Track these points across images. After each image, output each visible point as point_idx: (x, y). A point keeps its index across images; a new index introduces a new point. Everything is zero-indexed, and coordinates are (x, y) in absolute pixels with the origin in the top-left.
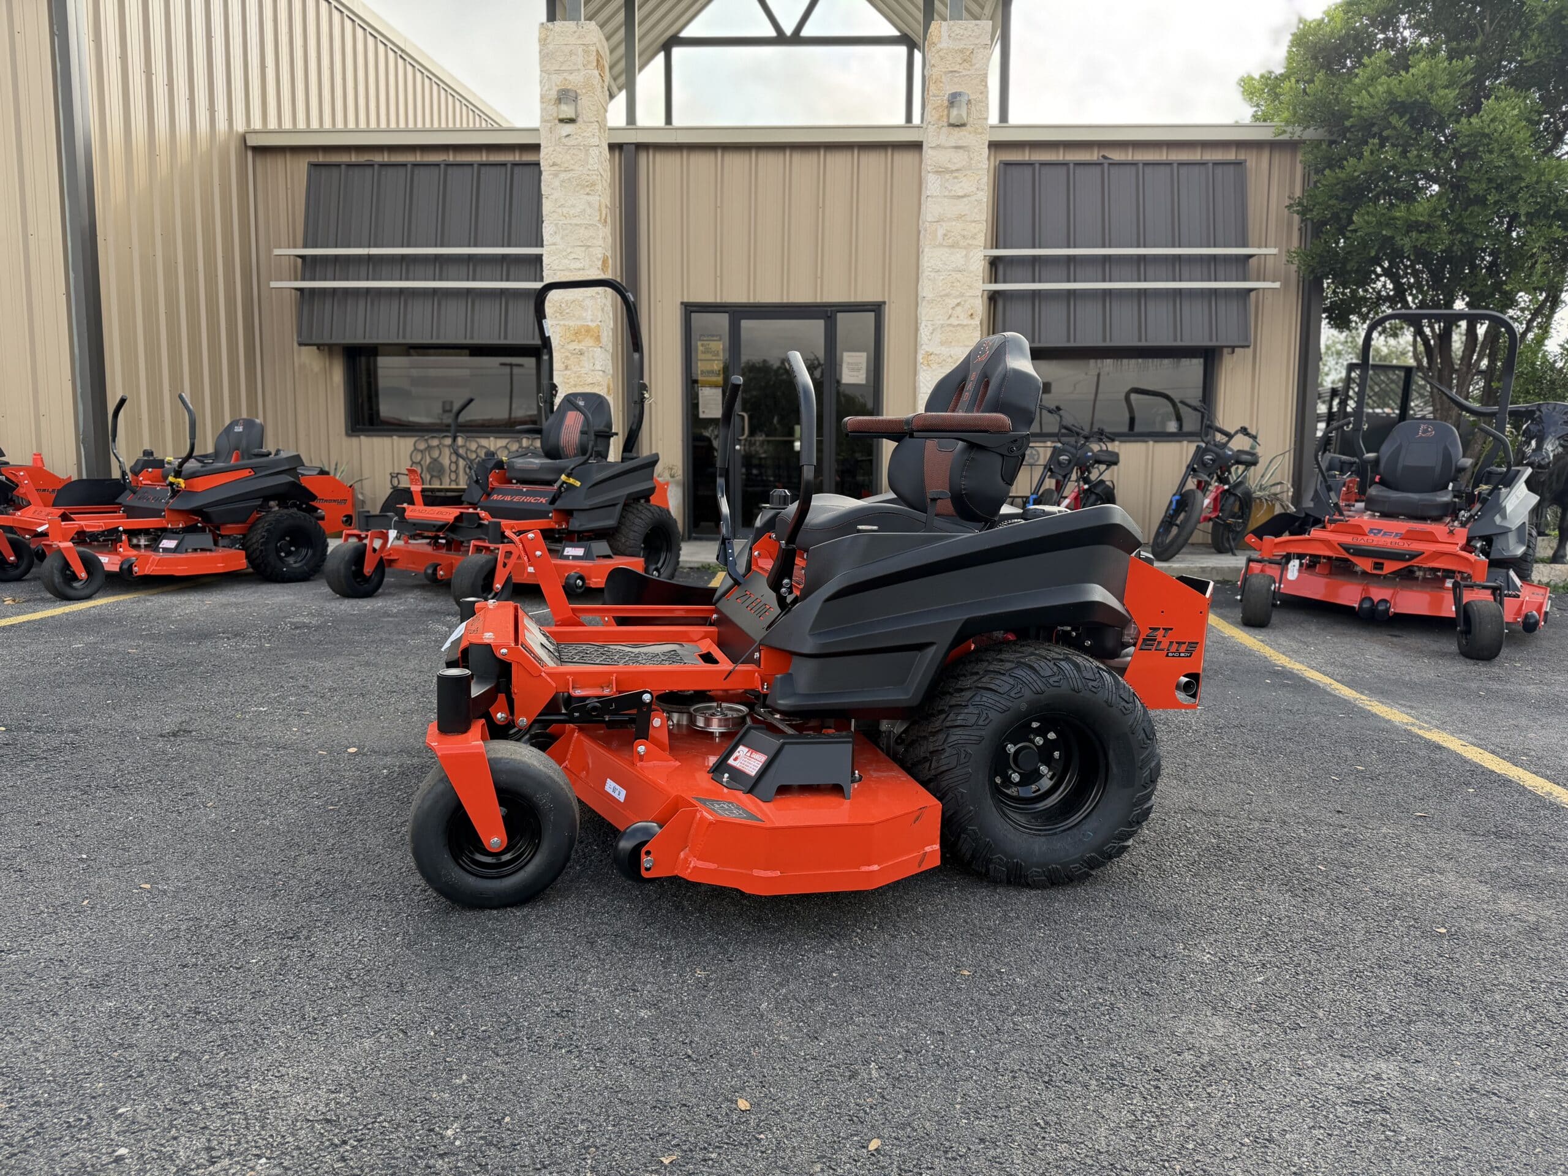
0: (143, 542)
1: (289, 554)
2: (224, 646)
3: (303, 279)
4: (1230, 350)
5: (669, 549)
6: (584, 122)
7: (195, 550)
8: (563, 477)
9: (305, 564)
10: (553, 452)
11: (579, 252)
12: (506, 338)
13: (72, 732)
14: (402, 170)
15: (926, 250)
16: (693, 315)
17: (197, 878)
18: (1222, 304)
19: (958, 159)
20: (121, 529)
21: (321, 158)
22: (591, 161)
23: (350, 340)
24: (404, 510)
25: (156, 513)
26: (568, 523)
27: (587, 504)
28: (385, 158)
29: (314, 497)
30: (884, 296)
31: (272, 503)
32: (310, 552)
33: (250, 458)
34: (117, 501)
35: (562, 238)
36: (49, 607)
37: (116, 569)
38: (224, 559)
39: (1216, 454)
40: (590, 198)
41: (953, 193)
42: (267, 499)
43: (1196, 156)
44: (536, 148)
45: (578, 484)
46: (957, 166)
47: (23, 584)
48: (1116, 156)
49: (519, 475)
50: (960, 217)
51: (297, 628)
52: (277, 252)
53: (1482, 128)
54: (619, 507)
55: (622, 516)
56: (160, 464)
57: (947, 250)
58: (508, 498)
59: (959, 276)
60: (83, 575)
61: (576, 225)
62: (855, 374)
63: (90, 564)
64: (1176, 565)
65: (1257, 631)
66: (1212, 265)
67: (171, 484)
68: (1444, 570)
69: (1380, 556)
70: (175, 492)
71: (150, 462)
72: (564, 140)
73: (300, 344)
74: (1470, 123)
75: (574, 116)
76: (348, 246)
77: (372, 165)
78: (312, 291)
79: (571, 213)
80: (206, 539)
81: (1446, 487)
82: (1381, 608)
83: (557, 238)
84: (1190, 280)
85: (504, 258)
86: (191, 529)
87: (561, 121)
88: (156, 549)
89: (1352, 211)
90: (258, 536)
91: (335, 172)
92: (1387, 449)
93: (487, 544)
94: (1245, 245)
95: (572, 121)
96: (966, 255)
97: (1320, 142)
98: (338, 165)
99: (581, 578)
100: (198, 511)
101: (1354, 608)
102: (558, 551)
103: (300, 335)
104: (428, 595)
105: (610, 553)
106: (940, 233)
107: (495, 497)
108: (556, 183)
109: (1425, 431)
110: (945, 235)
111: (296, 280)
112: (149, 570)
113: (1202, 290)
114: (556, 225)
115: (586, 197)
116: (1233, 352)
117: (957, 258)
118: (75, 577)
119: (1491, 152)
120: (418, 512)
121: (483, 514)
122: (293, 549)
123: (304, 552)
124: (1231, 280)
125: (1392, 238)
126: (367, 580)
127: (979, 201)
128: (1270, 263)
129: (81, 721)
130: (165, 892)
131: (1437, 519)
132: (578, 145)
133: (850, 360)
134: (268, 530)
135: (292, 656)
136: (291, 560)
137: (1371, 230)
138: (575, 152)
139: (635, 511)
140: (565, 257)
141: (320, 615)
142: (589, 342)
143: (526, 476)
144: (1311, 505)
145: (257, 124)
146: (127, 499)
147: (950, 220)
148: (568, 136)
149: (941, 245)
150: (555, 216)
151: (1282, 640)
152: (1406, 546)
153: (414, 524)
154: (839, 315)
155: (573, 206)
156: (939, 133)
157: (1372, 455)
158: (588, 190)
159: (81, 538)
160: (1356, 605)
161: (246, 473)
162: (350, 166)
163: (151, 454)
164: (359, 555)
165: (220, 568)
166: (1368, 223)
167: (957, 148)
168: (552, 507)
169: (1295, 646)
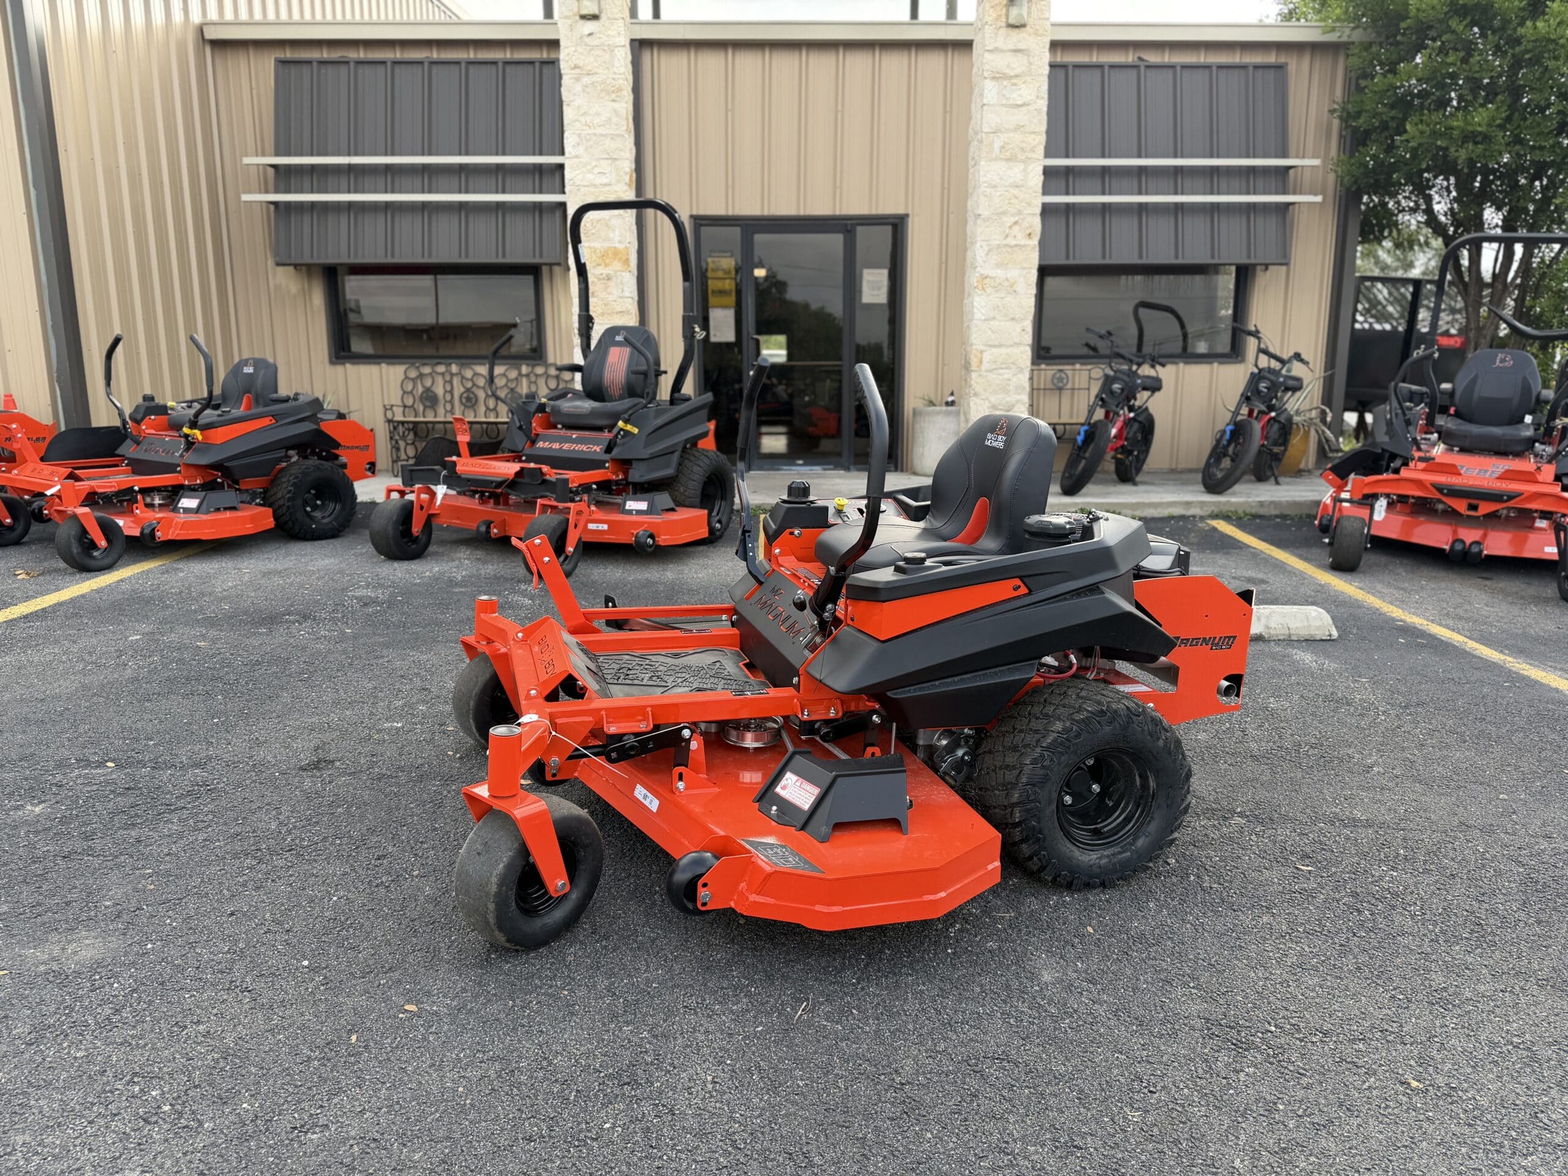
0: (157, 501)
1: (315, 508)
2: (302, 633)
3: (277, 191)
4: (1263, 267)
5: (723, 497)
6: (609, 19)
7: (218, 510)
8: (621, 424)
9: (335, 519)
10: (595, 391)
11: (605, 166)
12: (504, 256)
13: (197, 765)
14: (380, 69)
15: (983, 163)
16: (703, 229)
17: (464, 990)
18: (1260, 221)
19: (1017, 64)
20: (136, 488)
21: (289, 54)
22: (617, 64)
23: (331, 260)
24: (454, 463)
25: (170, 468)
26: (626, 473)
27: (646, 453)
28: (362, 54)
29: (337, 445)
30: (907, 207)
31: (291, 452)
32: (338, 507)
33: (265, 406)
34: (119, 451)
35: (586, 150)
36: (71, 583)
37: (136, 533)
38: (252, 519)
39: (1271, 381)
40: (616, 105)
41: (1011, 102)
42: (288, 448)
43: (1236, 58)
44: (554, 44)
45: (636, 431)
46: (1017, 71)
47: (24, 549)
48: (1153, 58)
49: (566, 421)
50: (1018, 128)
51: (366, 604)
52: (247, 160)
53: (1548, 33)
54: (675, 457)
55: (680, 464)
56: (163, 410)
57: (1004, 163)
58: (556, 446)
59: (1016, 192)
60: (103, 543)
61: (602, 135)
62: (875, 292)
63: (109, 529)
64: (1234, 500)
65: (1348, 576)
66: (1249, 177)
67: (186, 436)
68: (1542, 512)
69: (1476, 496)
70: (190, 444)
71: (151, 407)
72: (587, 40)
73: (278, 264)
74: (1536, 28)
75: (596, 12)
76: (325, 154)
77: (347, 63)
78: (288, 205)
79: (595, 122)
80: (228, 497)
81: (1522, 420)
82: (1475, 549)
83: (581, 150)
84: (1228, 193)
85: (499, 167)
86: (210, 486)
87: (583, 17)
88: (175, 510)
89: (1405, 119)
90: (283, 490)
91: (306, 70)
92: (1463, 379)
93: (555, 503)
94: (1284, 155)
95: (595, 17)
96: (1025, 170)
97: (1370, 44)
98: (309, 62)
99: (652, 536)
100: (217, 466)
101: (1444, 550)
102: (618, 505)
103: (276, 253)
104: (479, 554)
105: (672, 505)
106: (998, 144)
107: (540, 444)
108: (578, 88)
109: (1503, 361)
110: (1002, 147)
111: (267, 192)
112: (172, 535)
113: (1240, 204)
114: (579, 135)
115: (612, 104)
116: (1267, 269)
117: (1015, 172)
118: (93, 545)
119: (1556, 58)
120: (468, 466)
121: (545, 469)
122: (319, 502)
123: (332, 506)
124: (1270, 193)
125: (1447, 149)
126: (415, 540)
127: (1039, 111)
128: (1307, 174)
129: (201, 751)
130: (436, 1013)
131: (1518, 454)
132: (603, 44)
133: (871, 278)
134: (294, 484)
135: (386, 646)
136: (317, 514)
137: (1424, 140)
138: (599, 52)
139: (692, 458)
140: (589, 172)
141: (381, 586)
142: (617, 265)
143: (574, 421)
144: (1386, 439)
145: (213, 15)
146: (128, 449)
147: (1008, 131)
148: (590, 34)
149: (997, 159)
150: (578, 125)
151: (1379, 586)
152: (1504, 486)
153: (469, 480)
154: (859, 229)
155: (598, 114)
156: (996, 34)
157: (1446, 386)
158: (614, 96)
159: (91, 499)
160: (1447, 547)
161: (267, 421)
162: (322, 63)
163: (152, 399)
164: (406, 513)
165: (249, 529)
166: (1422, 133)
167: (1017, 51)
168: (607, 457)
169: (1398, 594)
